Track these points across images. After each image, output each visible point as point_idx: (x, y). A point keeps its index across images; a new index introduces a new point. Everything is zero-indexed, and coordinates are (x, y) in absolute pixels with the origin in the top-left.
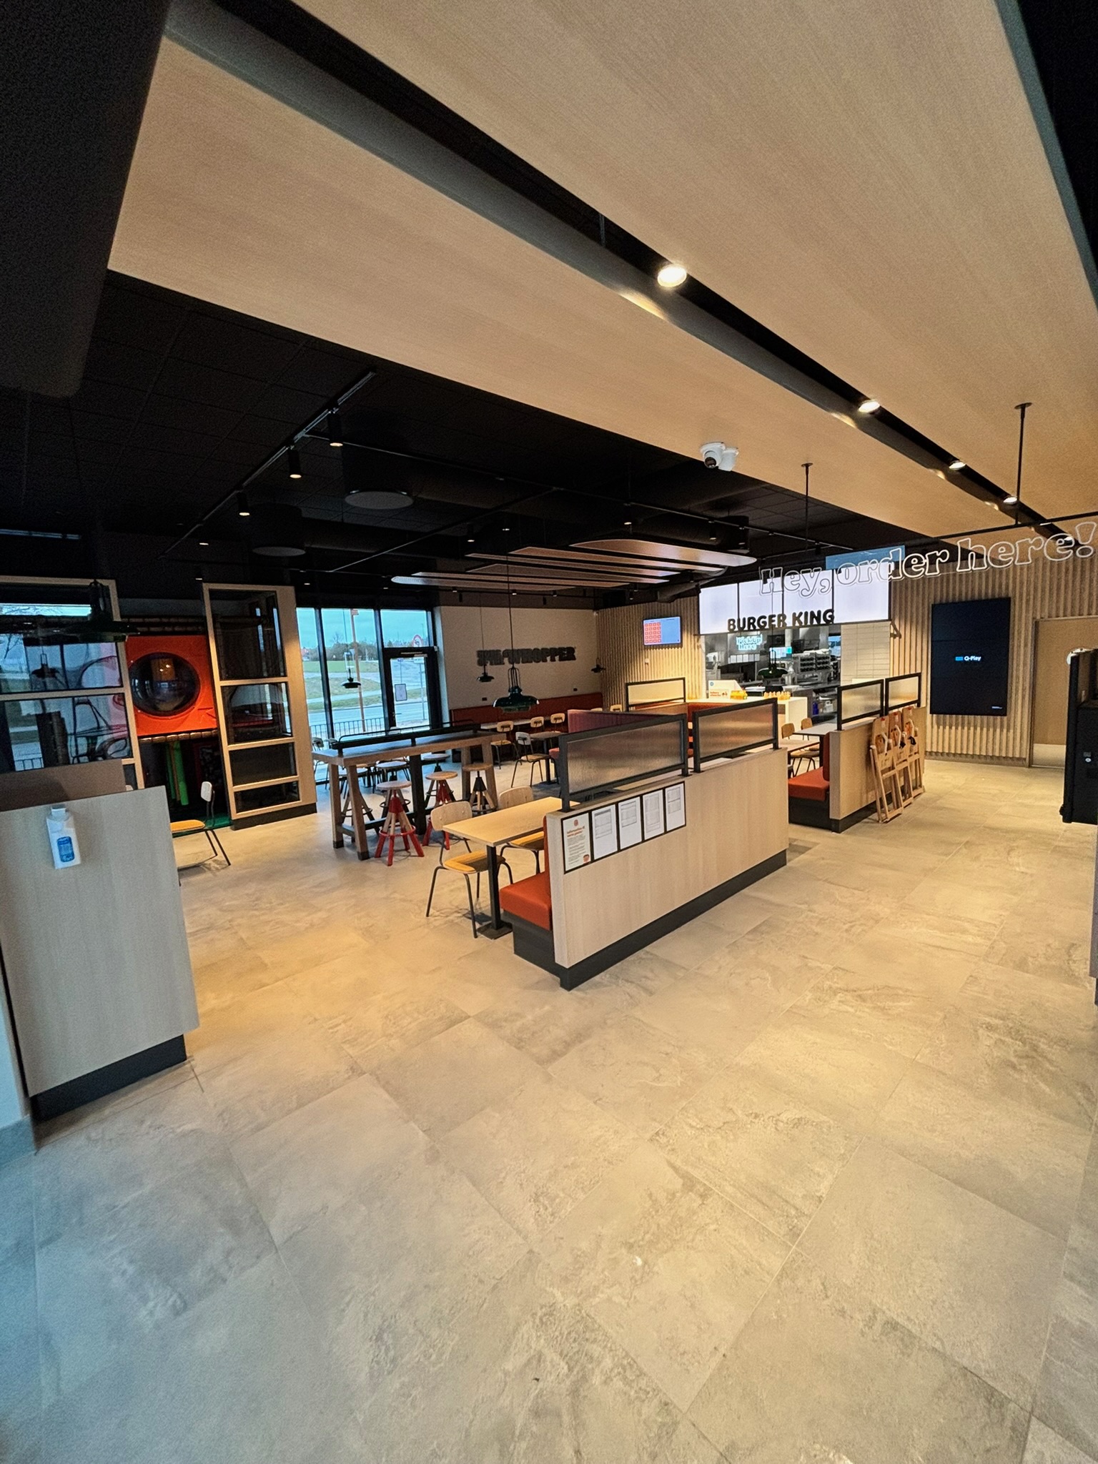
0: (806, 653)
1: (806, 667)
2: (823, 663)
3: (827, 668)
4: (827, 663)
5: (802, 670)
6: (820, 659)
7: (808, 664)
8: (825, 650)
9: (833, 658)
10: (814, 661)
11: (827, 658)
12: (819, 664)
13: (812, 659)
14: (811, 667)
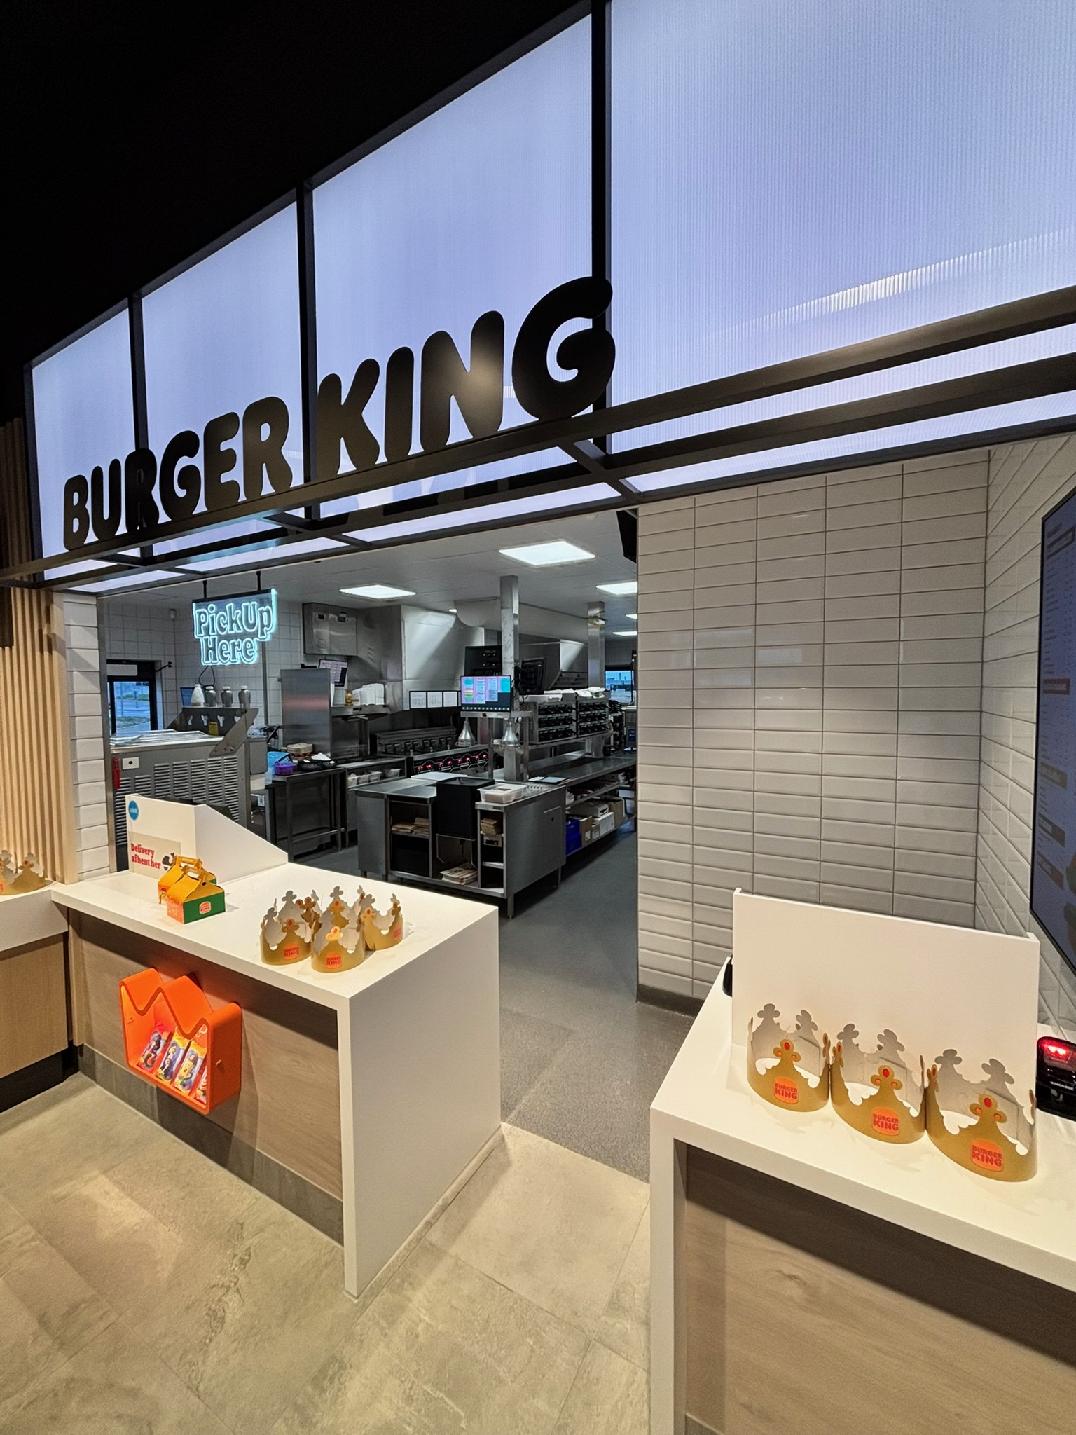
0: (552, 696)
1: (553, 729)
2: (593, 718)
3: (600, 728)
4: (601, 717)
5: (543, 737)
6: (586, 708)
7: (557, 722)
8: (595, 689)
9: (614, 706)
10: (574, 713)
11: (602, 706)
12: (585, 719)
13: (566, 709)
14: (563, 727)
